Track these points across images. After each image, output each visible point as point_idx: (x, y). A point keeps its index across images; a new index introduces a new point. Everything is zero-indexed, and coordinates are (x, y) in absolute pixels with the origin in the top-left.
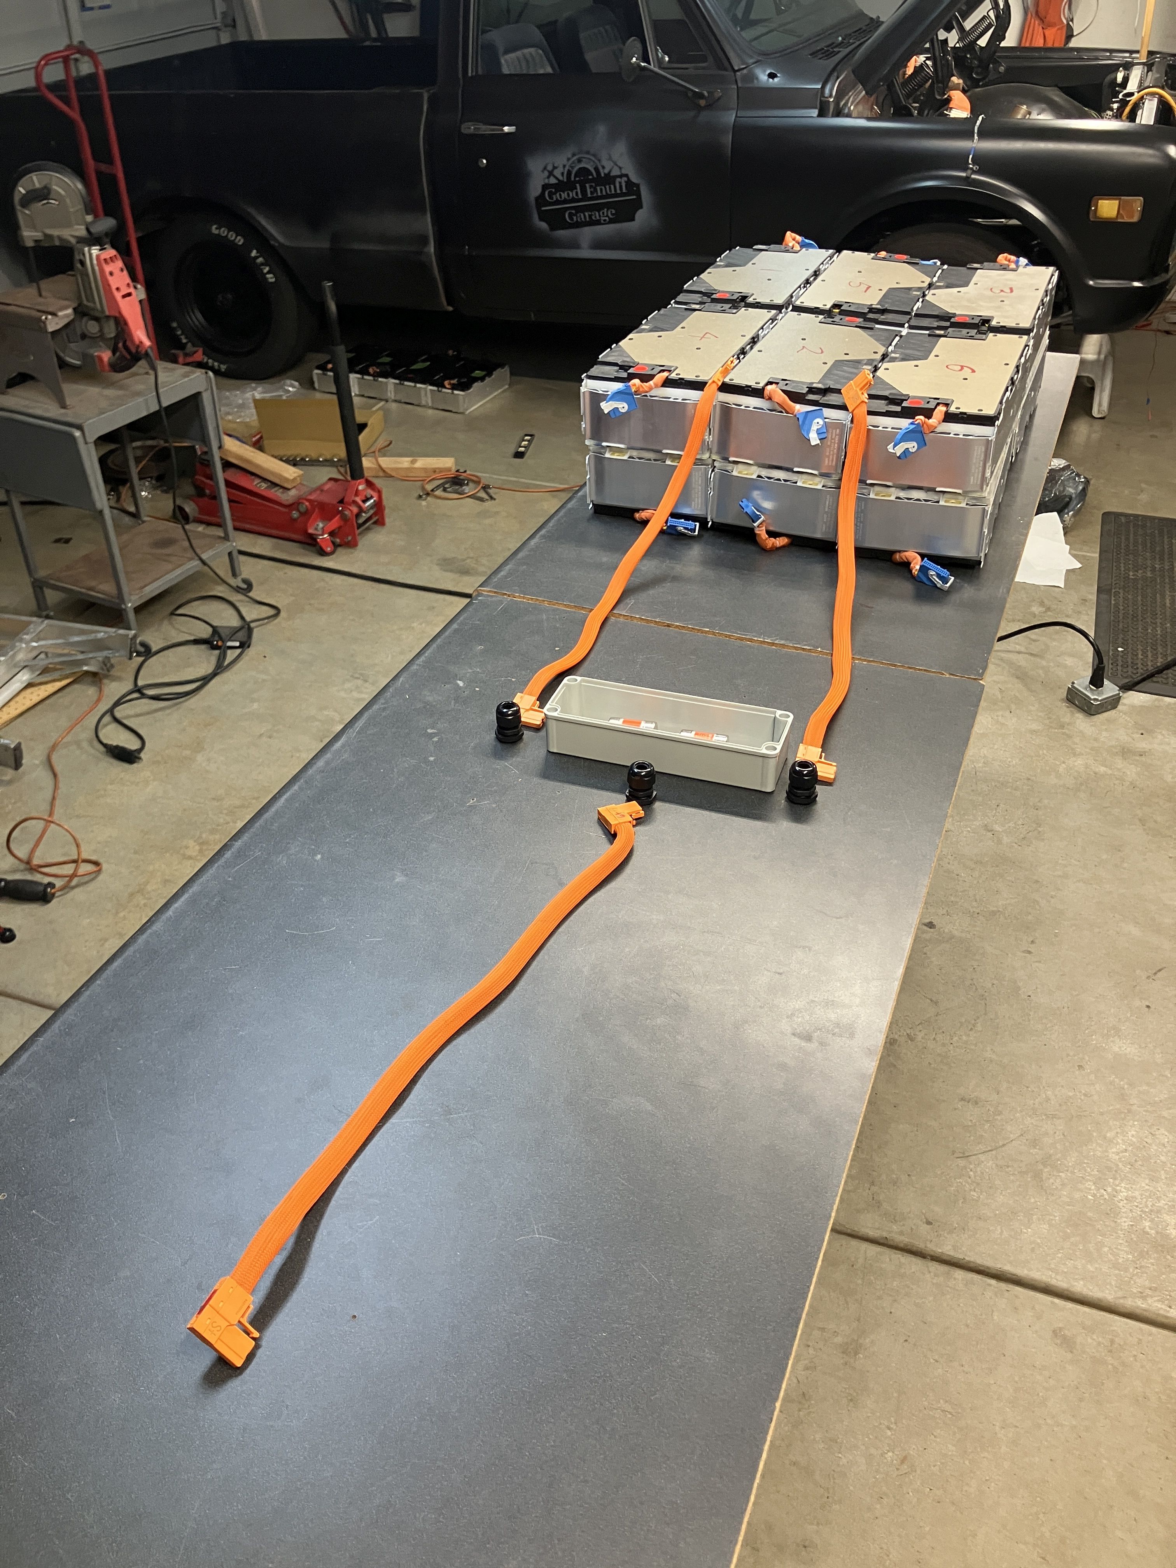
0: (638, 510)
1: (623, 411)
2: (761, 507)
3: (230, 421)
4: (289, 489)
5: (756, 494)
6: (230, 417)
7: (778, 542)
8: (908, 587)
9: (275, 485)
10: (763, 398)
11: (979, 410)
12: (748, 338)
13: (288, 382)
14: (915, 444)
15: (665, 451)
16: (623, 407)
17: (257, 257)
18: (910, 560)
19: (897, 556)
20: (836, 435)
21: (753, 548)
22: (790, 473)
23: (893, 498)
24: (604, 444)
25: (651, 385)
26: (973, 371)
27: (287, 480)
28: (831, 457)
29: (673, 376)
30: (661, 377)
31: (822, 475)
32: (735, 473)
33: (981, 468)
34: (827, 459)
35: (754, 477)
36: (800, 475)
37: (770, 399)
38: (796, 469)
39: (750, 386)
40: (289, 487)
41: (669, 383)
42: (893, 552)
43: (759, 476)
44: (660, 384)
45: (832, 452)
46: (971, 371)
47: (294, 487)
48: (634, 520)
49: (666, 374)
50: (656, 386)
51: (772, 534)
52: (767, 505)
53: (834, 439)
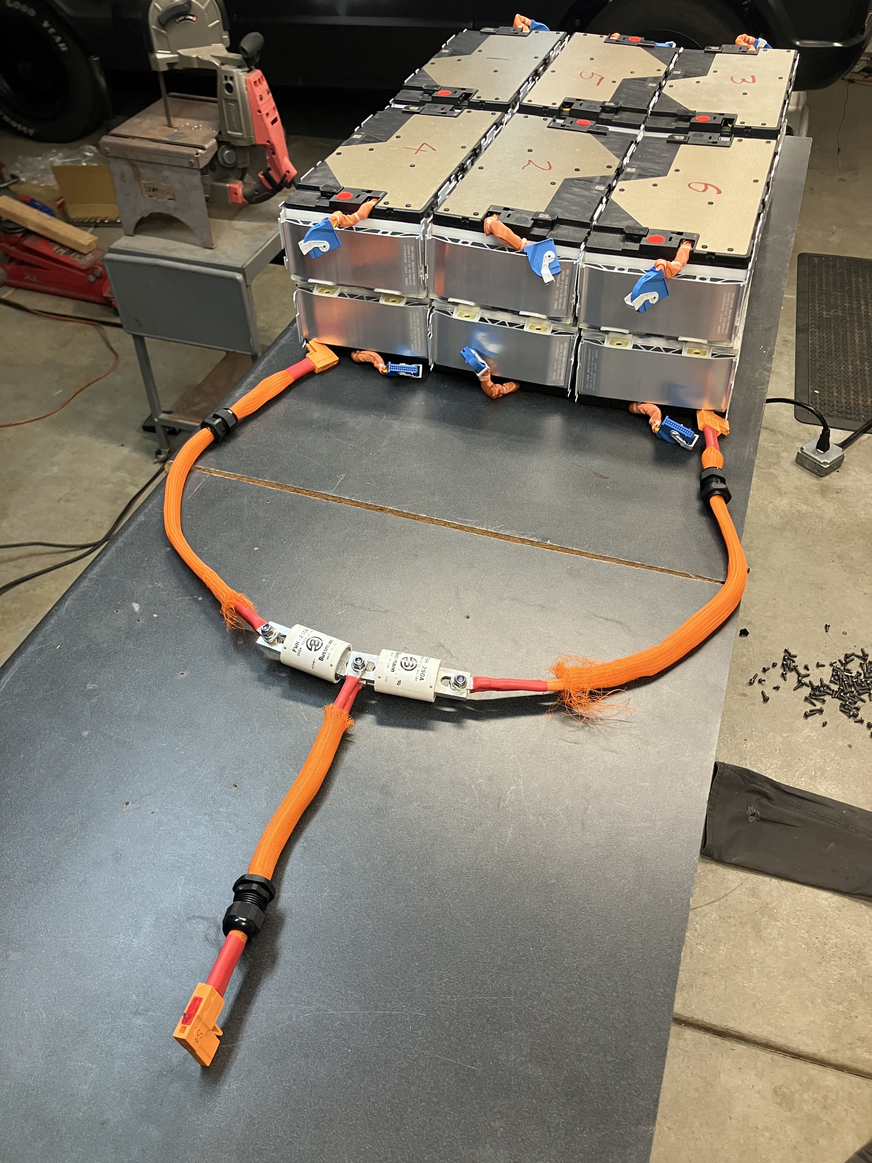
0: (355, 350)
1: (325, 250)
2: (485, 350)
3: (35, 186)
4: (85, 255)
5: (480, 336)
6: (35, 182)
7: (504, 389)
8: (646, 446)
9: (73, 251)
10: (483, 232)
11: (729, 250)
12: (468, 151)
13: (87, 147)
14: (656, 295)
15: (377, 290)
16: (324, 246)
17: (49, 28)
18: (649, 413)
19: (634, 408)
20: (565, 276)
21: (478, 395)
22: (516, 316)
23: (630, 347)
24: (311, 281)
25: (355, 218)
26: (719, 192)
27: (83, 246)
28: (561, 300)
29: (381, 205)
30: (366, 208)
31: (550, 319)
32: (455, 316)
33: (729, 317)
34: (556, 303)
35: (476, 320)
36: (527, 319)
37: (491, 233)
38: (521, 313)
39: (467, 219)
40: (85, 252)
41: (376, 214)
42: (631, 403)
43: (482, 319)
44: (366, 215)
45: (561, 295)
46: (716, 192)
47: (90, 252)
48: (351, 359)
49: (372, 203)
50: (362, 218)
51: (496, 380)
52: (493, 348)
53: (564, 280)
